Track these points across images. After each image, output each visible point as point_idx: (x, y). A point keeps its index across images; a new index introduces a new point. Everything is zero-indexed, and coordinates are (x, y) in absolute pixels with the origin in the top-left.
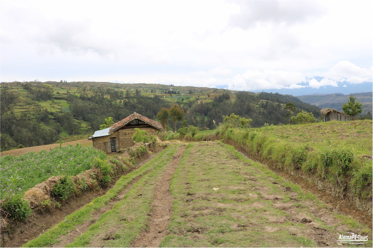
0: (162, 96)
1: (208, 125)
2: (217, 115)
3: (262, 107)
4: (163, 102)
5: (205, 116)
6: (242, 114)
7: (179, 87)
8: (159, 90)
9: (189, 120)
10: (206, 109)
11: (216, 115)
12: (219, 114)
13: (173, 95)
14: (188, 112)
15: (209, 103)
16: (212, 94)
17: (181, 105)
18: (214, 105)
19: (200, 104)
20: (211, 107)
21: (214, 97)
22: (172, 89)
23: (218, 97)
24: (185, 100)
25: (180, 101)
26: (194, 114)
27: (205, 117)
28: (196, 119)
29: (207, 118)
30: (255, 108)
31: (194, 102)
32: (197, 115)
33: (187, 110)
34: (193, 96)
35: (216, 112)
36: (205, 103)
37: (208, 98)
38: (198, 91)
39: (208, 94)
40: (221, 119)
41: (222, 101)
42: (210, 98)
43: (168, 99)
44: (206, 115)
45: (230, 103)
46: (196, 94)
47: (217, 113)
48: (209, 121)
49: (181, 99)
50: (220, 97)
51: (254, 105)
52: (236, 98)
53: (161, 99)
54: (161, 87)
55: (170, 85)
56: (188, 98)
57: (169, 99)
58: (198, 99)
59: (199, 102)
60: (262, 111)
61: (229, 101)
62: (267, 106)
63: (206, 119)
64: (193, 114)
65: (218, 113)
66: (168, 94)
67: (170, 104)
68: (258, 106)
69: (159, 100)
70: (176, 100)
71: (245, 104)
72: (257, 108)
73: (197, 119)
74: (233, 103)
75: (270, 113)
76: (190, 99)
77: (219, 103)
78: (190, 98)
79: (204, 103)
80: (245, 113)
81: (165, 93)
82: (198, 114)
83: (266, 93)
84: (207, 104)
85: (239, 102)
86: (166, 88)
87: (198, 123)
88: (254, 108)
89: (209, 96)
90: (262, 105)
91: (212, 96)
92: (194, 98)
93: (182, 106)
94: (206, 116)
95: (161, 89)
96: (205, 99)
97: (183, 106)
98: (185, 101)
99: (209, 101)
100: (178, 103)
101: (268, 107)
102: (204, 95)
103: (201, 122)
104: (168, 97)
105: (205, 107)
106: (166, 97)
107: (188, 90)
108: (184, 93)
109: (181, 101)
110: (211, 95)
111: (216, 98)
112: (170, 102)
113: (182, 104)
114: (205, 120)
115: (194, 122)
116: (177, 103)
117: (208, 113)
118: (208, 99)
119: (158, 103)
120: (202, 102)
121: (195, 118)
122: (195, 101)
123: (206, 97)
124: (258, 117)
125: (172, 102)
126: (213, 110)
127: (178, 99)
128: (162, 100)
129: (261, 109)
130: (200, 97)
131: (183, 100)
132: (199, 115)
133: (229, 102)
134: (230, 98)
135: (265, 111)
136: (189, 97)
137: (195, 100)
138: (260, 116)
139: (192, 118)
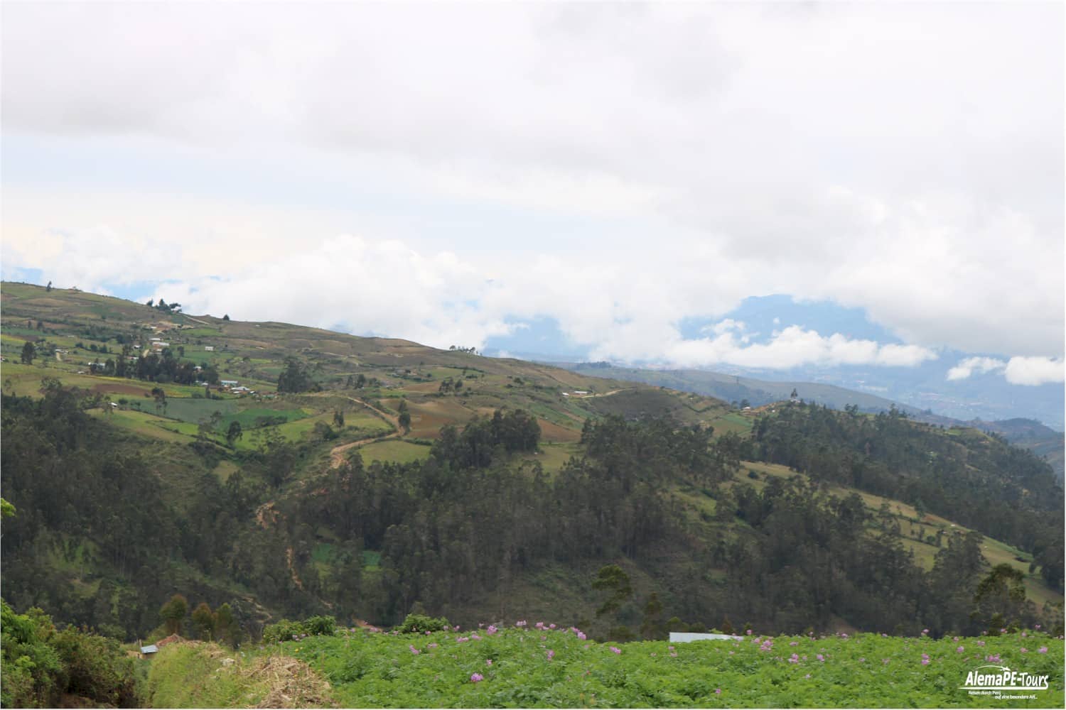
0: (97, 398)
1: (380, 612)
2: (444, 551)
3: (740, 515)
4: (106, 436)
5: (367, 547)
6: (599, 551)
7: (216, 321)
8: (73, 339)
9: (260, 567)
10: (376, 502)
11: (437, 547)
12: (455, 544)
13: (174, 391)
14: (260, 517)
15: (403, 470)
16: (429, 406)
17: (223, 463)
18: (431, 484)
19: (343, 471)
20: (411, 492)
21: (436, 429)
22: (165, 335)
23: (460, 430)
24: (247, 435)
25: (217, 437)
26: (298, 530)
27: (367, 553)
28: (310, 565)
29: (380, 565)
30: (693, 516)
31: (305, 451)
32: (318, 537)
33: (256, 501)
34: (307, 411)
35: (434, 532)
36: (376, 466)
37: (401, 431)
38: (347, 366)
39: (402, 407)
40: (462, 578)
41: (484, 462)
42: (415, 431)
43: (139, 422)
44: (373, 542)
45: (532, 478)
46: (325, 395)
47: (443, 538)
48: (385, 585)
49: (222, 427)
50: (475, 437)
51: (686, 497)
52: (582, 442)
53: (92, 412)
54: (89, 318)
55: (156, 303)
56: (267, 422)
57: (143, 417)
58: (330, 436)
59: (338, 456)
60: (731, 537)
61: (528, 463)
62: (768, 508)
63: (372, 568)
64: (290, 531)
65: (451, 538)
66: (135, 381)
67: (145, 452)
68: (710, 505)
69: (79, 421)
70: (189, 431)
71: (627, 488)
72: (705, 517)
73: (318, 566)
74: (550, 481)
75: (781, 559)
76: (283, 428)
77: (463, 473)
78: (283, 420)
79: (367, 461)
80: (624, 550)
81: (120, 374)
82: (325, 532)
83: (813, 407)
84: (388, 471)
85: (594, 473)
86: (125, 325)
87: (319, 592)
88: (683, 518)
89: (405, 421)
90: (742, 502)
91: (428, 417)
92: (309, 425)
93: (225, 471)
94: (377, 549)
95: (89, 333)
96: (380, 436)
97: (234, 478)
98: (247, 442)
99: (402, 452)
100: (200, 448)
101: (772, 517)
102: (379, 406)
103: (336, 587)
104: (137, 406)
105: (370, 493)
106: (122, 402)
107: (274, 355)
108: (248, 374)
109: (224, 441)
110: (418, 412)
111: (449, 434)
112: (150, 442)
113: (224, 456)
114: (365, 577)
115: (292, 586)
116: (191, 451)
117: (388, 535)
118: (399, 438)
119: (72, 446)
120: (354, 457)
121: (302, 559)
122: (315, 444)
123: (385, 427)
124: (704, 578)
125: (162, 443)
126: (421, 517)
127: (203, 427)
128: (94, 419)
129: (731, 525)
130: (348, 422)
131: (234, 431)
132: (332, 541)
133: (528, 471)
134: (542, 445)
135: (751, 546)
136: (276, 413)
137: (316, 438)
138: (716, 575)
139: (284, 560)
